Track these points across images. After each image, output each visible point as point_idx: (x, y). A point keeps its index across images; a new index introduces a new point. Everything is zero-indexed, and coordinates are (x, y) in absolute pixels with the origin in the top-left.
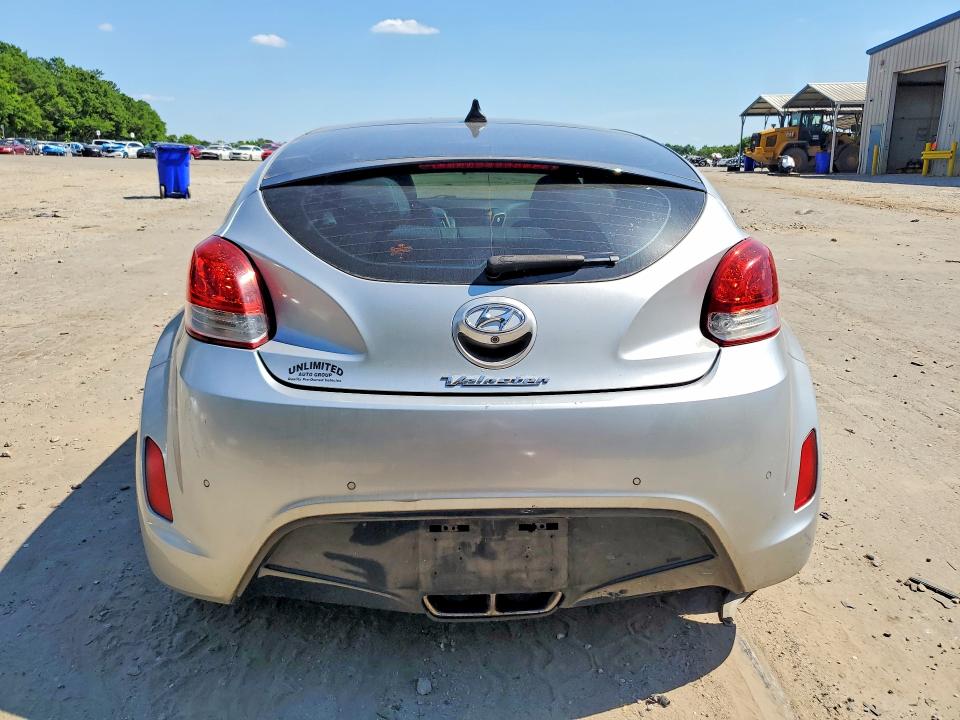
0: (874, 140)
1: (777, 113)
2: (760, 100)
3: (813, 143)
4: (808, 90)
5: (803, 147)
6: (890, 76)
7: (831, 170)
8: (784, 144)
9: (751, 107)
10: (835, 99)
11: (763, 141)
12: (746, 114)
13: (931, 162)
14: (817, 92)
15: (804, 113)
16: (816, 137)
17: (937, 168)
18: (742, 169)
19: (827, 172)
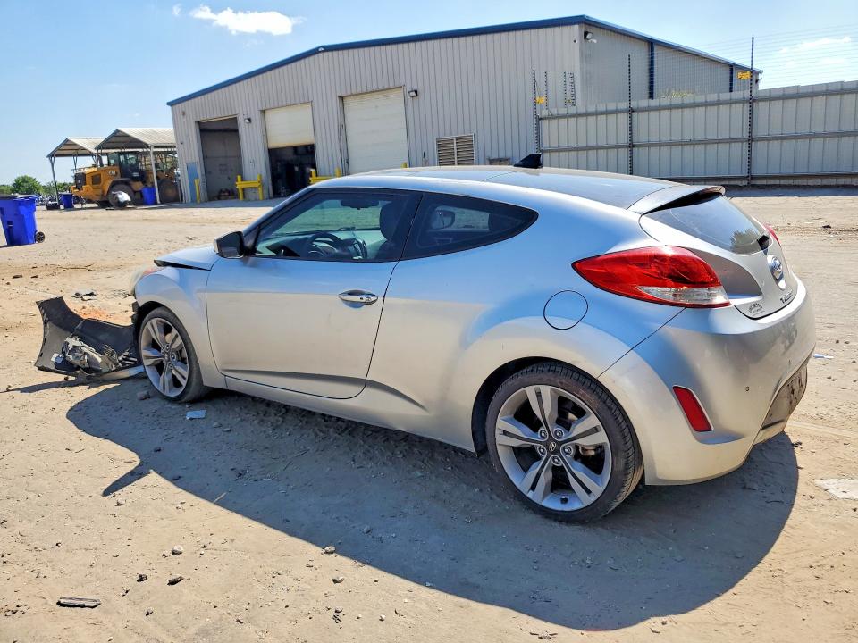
0: (192, 175)
1: (90, 154)
2: (67, 142)
3: (135, 179)
4: (117, 134)
5: (126, 183)
6: (193, 125)
7: (159, 202)
8: (110, 182)
9: (58, 148)
10: (148, 143)
11: (89, 179)
12: (53, 155)
13: (243, 189)
14: (127, 136)
15: (120, 153)
16: (136, 174)
17: (250, 194)
18: (62, 207)
19: (156, 204)
